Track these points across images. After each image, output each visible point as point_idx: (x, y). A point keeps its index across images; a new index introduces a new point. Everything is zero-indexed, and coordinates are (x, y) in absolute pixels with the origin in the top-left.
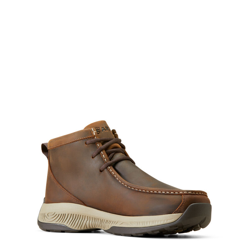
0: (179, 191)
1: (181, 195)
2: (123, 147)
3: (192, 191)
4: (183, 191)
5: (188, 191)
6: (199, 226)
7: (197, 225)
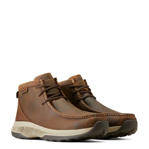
0: (119, 113)
1: (120, 116)
2: (90, 90)
3: (126, 114)
4: (122, 114)
5: (124, 114)
6: (130, 133)
7: (129, 132)
